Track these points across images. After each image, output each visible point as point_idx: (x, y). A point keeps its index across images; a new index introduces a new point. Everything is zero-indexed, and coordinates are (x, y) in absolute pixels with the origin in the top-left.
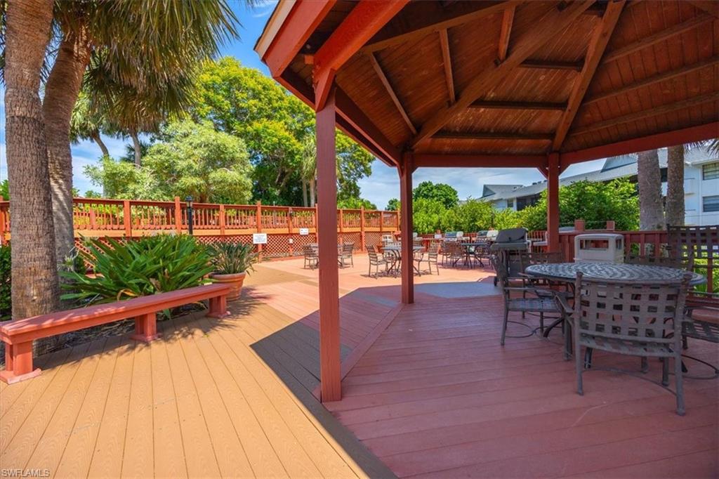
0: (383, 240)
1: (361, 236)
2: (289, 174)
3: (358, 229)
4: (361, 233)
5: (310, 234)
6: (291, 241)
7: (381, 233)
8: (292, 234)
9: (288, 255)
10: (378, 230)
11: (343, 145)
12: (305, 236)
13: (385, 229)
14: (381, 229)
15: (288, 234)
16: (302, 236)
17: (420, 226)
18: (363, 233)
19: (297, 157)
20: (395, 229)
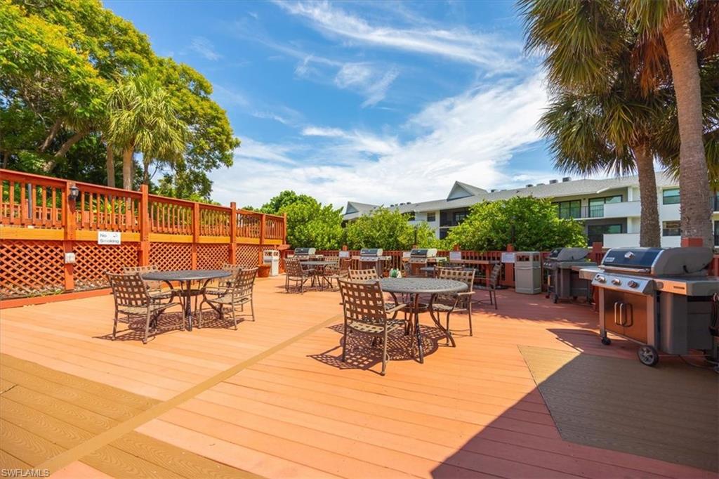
0: (266, 258)
1: (230, 251)
2: (77, 138)
3: (226, 240)
4: (229, 245)
5: (123, 243)
6: (70, 257)
7: (261, 246)
8: (74, 243)
9: (58, 289)
10: (257, 241)
11: (191, 109)
12: (111, 247)
13: (266, 242)
14: (261, 241)
15: (61, 243)
16: (103, 247)
17: (319, 239)
18: (234, 245)
19: (96, 101)
20: (279, 242)
